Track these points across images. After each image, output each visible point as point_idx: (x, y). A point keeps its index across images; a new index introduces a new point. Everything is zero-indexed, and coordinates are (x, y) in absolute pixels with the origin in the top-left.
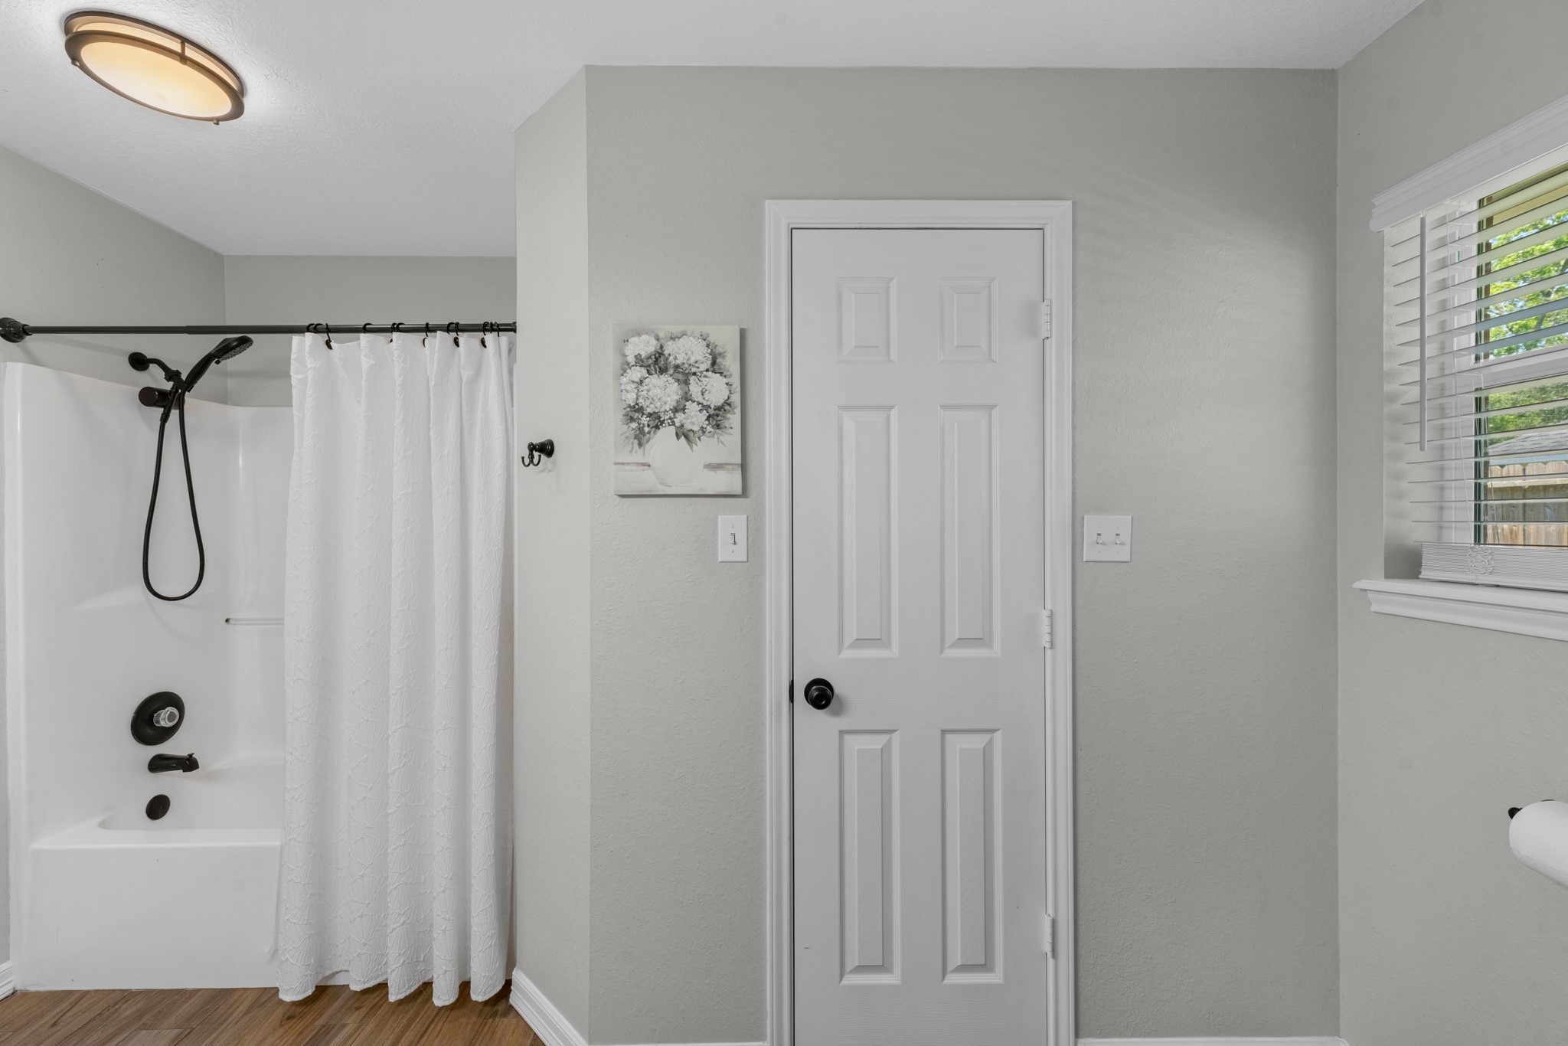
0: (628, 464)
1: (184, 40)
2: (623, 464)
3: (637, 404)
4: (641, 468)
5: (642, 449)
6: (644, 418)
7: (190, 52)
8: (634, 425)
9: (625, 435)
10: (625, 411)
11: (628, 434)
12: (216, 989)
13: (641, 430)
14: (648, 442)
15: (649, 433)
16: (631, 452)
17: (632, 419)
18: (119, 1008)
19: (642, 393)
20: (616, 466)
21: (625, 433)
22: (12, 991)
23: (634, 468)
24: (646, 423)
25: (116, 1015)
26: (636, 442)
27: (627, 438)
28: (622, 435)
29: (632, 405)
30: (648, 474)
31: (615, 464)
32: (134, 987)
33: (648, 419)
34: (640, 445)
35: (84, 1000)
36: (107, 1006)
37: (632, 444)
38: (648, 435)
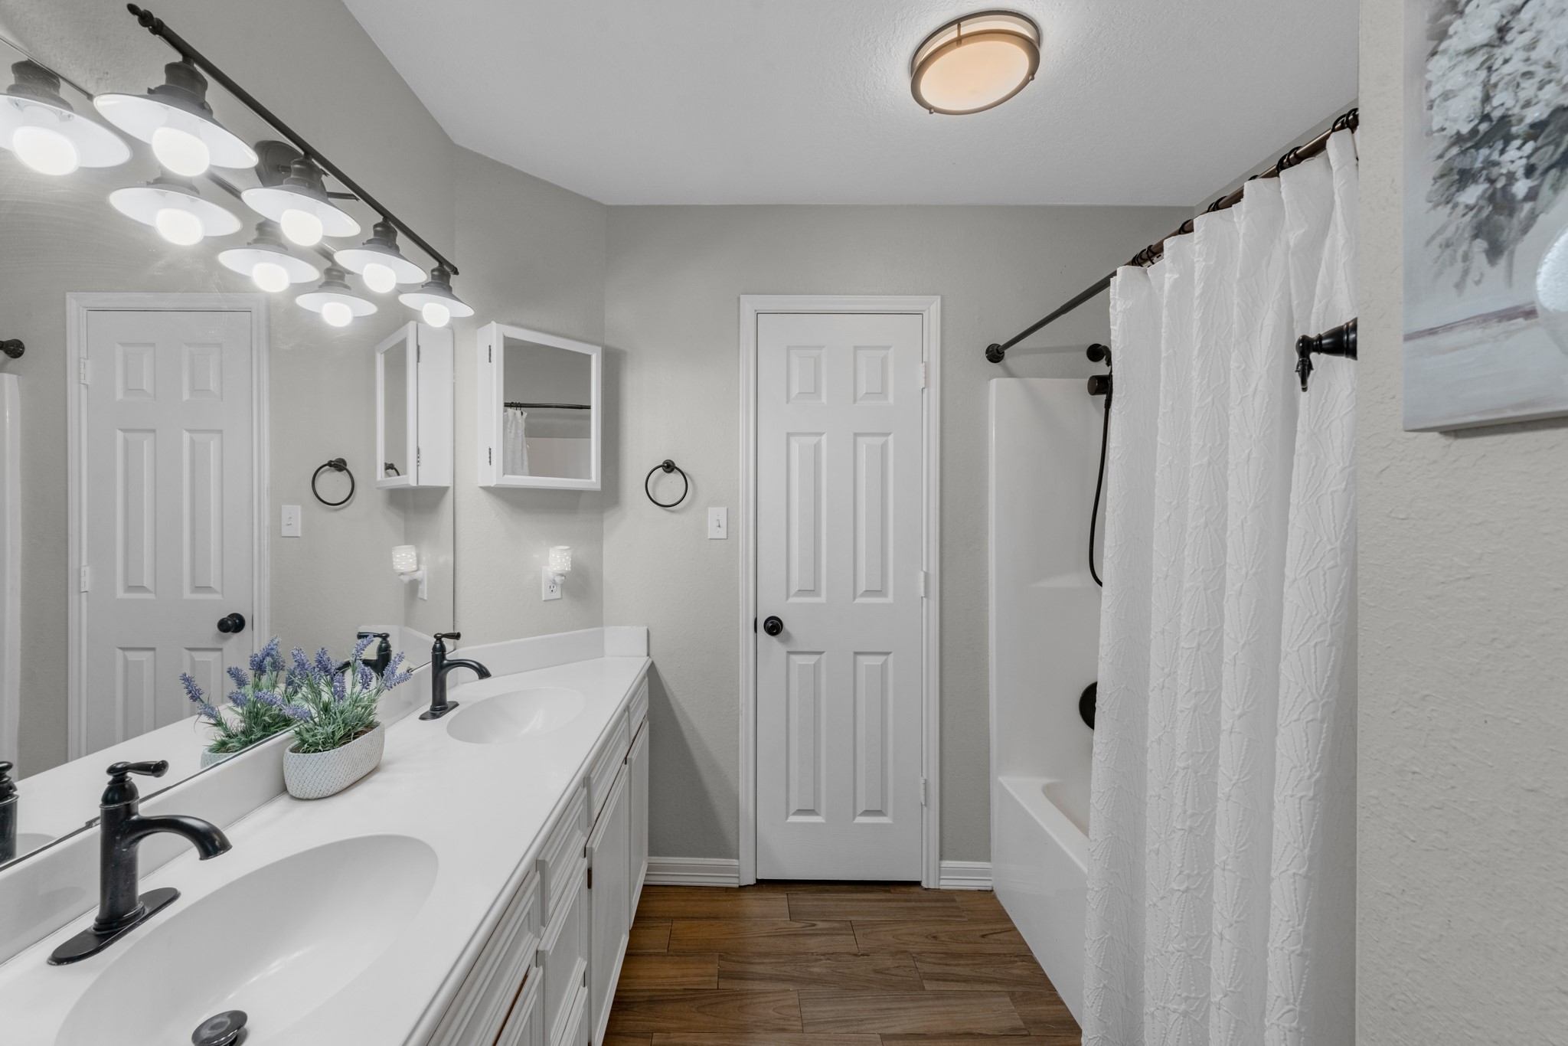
0: (1449, 328)
1: (958, 22)
2: (1432, 332)
3: (1486, 117)
4: (1496, 328)
5: (1502, 262)
6: (1512, 153)
7: (967, 28)
8: (1472, 194)
9: (1440, 239)
10: (1441, 162)
11: (1449, 232)
12: (1072, 1017)
13: (1501, 201)
14: (1525, 229)
15: (1532, 195)
16: (1459, 286)
17: (1466, 177)
18: (1016, 962)
19: (1507, 69)
20: (1411, 344)
21: (1443, 228)
22: (990, 889)
23: (1476, 333)
24: (1519, 167)
25: (1010, 966)
26: (1481, 245)
27: (1448, 246)
28: (1428, 243)
29: (1465, 129)
30: (1528, 339)
31: (1408, 337)
32: (1036, 954)
33: (1530, 146)
34: (1495, 251)
35: (1009, 933)
36: (1012, 952)
37: (1466, 257)
38: (1528, 206)
